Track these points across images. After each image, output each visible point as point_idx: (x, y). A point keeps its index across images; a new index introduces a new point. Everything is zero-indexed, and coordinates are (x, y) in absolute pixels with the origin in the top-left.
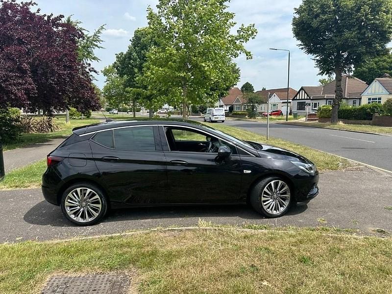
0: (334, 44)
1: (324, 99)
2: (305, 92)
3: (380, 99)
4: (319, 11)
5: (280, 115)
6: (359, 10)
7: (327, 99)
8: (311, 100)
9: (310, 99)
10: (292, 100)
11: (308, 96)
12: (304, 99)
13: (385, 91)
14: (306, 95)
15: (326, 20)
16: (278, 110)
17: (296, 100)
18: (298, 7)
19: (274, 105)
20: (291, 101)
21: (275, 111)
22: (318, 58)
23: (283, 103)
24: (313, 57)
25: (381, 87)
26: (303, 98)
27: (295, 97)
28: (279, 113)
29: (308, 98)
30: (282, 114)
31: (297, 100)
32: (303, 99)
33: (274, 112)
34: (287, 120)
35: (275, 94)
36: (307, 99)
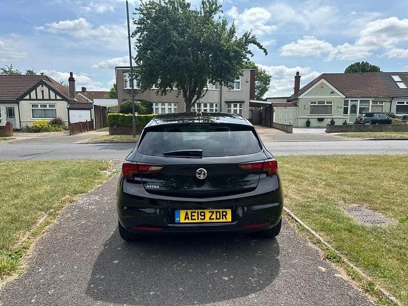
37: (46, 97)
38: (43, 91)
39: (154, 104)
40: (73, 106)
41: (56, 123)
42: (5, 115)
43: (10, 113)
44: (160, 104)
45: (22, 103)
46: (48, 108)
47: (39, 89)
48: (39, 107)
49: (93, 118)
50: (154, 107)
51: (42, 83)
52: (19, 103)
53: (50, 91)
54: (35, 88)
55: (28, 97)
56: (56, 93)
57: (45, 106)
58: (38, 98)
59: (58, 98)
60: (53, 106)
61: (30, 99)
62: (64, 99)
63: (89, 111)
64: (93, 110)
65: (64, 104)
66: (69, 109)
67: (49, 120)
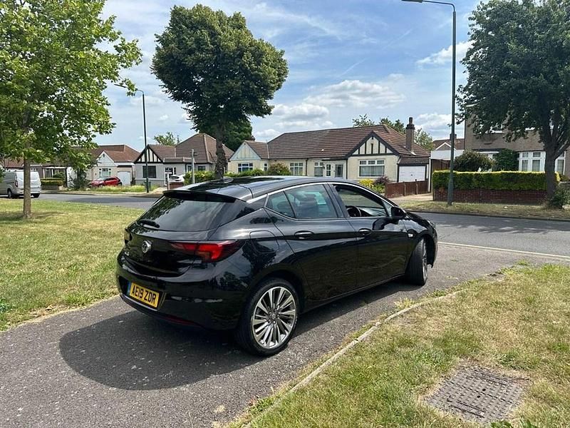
0: (214, 92)
1: (183, 163)
2: (153, 153)
3: (251, 165)
4: (194, 46)
5: (117, 185)
6: (241, 56)
7: (186, 164)
8: (164, 163)
9: (162, 162)
10: (135, 163)
11: (158, 157)
12: (153, 162)
13: (256, 156)
14: (155, 157)
15: (203, 60)
16: (112, 177)
17: (139, 163)
18: (160, 35)
19: (104, 170)
20: (132, 164)
21: (110, 179)
22: (190, 108)
23: (119, 166)
24: (185, 105)
25: (252, 151)
26: (151, 160)
27: (138, 159)
28: (116, 182)
29: (159, 161)
30: (121, 183)
31: (141, 162)
32: (151, 163)
33: (108, 180)
34: (148, 192)
35: (103, 152)
36: (157, 162)
37: (376, 151)
38: (372, 145)
39: (521, 155)
40: (406, 161)
41: (380, 183)
42: (334, 173)
43: (339, 171)
44: (531, 155)
45: (351, 159)
46: (376, 164)
47: (369, 142)
48: (367, 164)
49: (429, 176)
50: (521, 158)
51: (373, 135)
52: (347, 160)
53: (381, 144)
54: (364, 141)
55: (356, 153)
56: (387, 146)
57: (373, 162)
58: (381, 152)
59: (388, 151)
60: (381, 162)
61: (359, 155)
62: (395, 153)
63: (424, 167)
64: (429, 166)
65: (395, 159)
66: (399, 165)
67: (374, 179)
